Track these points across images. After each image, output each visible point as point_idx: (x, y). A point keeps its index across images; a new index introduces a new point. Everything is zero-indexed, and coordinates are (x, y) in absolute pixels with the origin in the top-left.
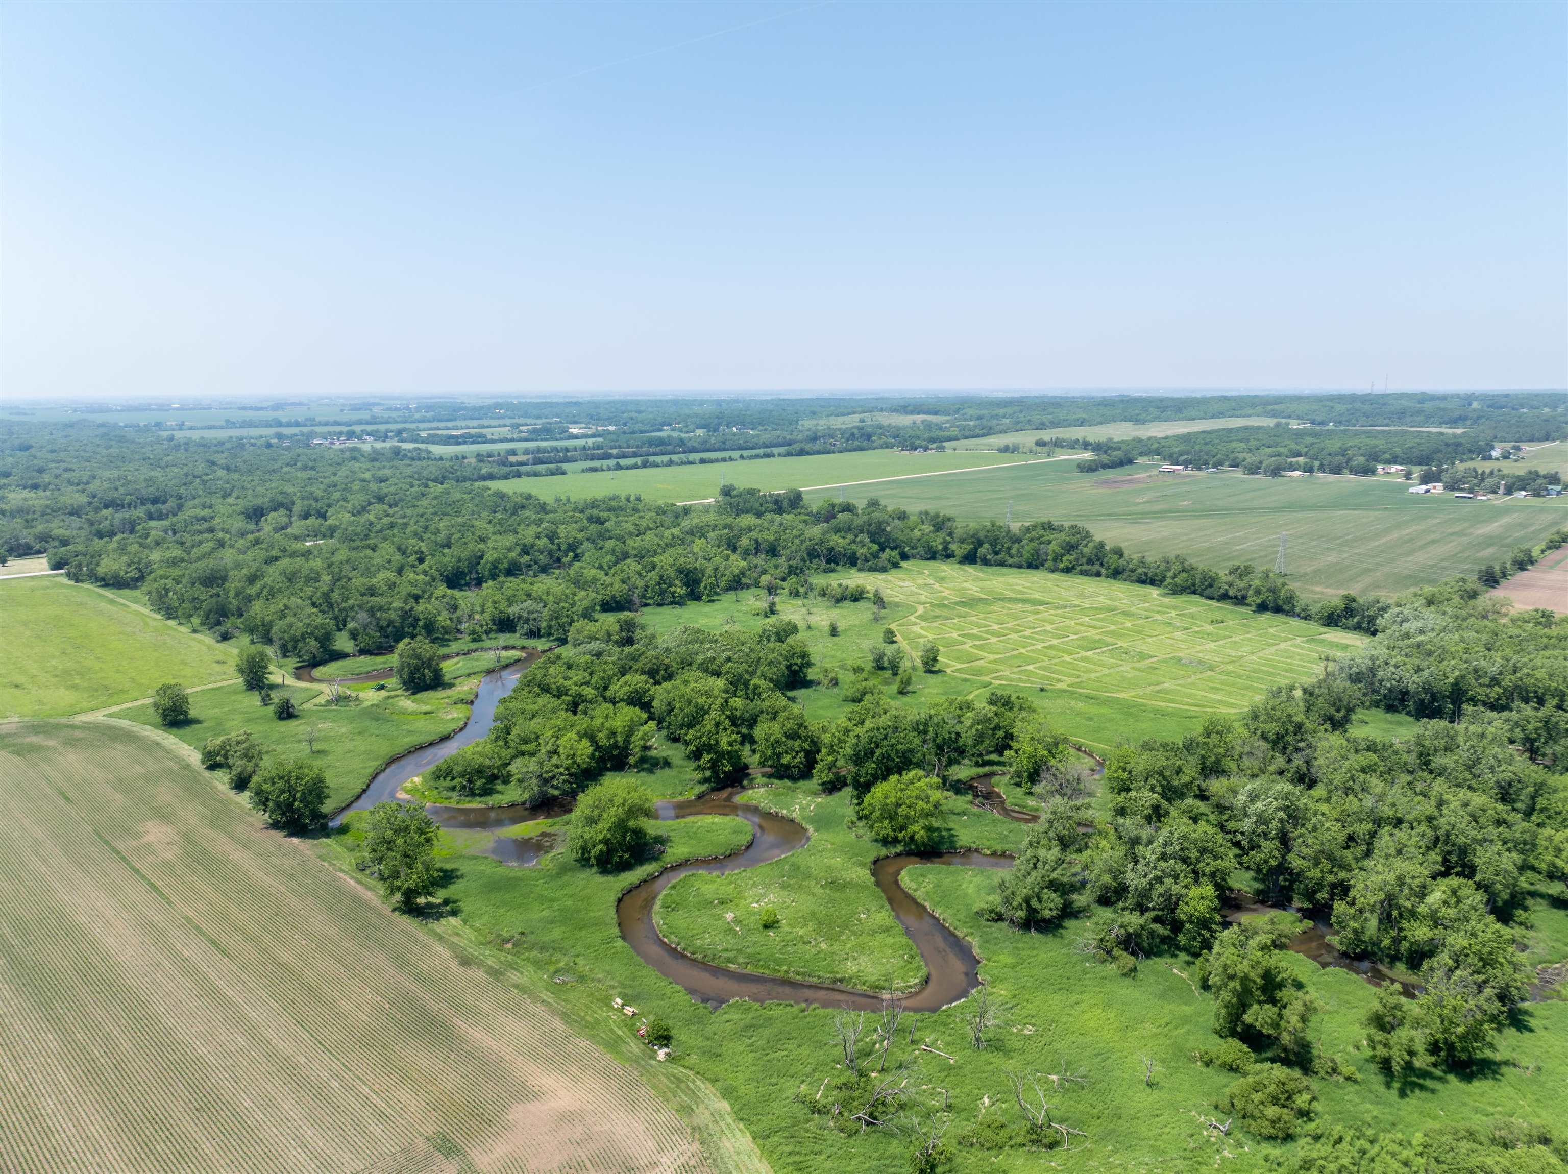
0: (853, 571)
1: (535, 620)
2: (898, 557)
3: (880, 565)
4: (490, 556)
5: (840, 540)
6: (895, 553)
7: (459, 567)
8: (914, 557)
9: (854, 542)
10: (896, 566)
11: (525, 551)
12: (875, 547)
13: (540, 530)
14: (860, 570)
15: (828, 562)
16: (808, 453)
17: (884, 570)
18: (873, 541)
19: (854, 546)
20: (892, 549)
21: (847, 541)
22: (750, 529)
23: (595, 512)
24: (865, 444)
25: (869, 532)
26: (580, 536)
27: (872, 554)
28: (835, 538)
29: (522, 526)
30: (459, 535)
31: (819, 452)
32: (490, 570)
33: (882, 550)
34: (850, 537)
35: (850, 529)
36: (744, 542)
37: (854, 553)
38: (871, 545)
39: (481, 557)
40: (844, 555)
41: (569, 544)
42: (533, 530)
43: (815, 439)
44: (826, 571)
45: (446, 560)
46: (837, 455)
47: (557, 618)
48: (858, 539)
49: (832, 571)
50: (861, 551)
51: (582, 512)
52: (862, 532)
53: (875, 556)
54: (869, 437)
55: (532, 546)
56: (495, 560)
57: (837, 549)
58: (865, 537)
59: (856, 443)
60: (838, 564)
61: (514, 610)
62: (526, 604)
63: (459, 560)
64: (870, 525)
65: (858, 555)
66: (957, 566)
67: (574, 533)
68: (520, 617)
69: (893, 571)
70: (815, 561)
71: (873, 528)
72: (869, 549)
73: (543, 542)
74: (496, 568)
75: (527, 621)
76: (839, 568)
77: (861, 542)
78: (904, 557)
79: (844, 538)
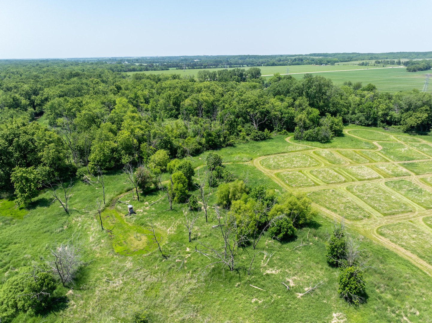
0: (289, 138)
2: (341, 124)
3: (322, 134)
5: (278, 103)
6: (338, 119)
8: (353, 122)
9: (292, 105)
10: (339, 134)
12: (316, 112)
14: (297, 138)
15: (261, 128)
16: (276, 65)
17: (325, 140)
18: (312, 105)
19: (292, 110)
20: (334, 114)
21: (285, 104)
22: (199, 91)
24: (300, 62)
25: (308, 95)
27: (312, 120)
28: (273, 100)
31: (281, 65)
33: (322, 114)
34: (288, 100)
35: (288, 92)
37: (292, 118)
38: (310, 109)
40: (280, 120)
43: (280, 61)
44: (257, 139)
46: (288, 66)
48: (297, 103)
49: (264, 139)
50: (300, 116)
52: (301, 94)
53: (316, 122)
54: (302, 60)
57: (273, 113)
58: (303, 100)
59: (296, 62)
60: (271, 129)
64: (309, 88)
65: (296, 120)
66: (406, 136)
69: (336, 141)
70: (247, 125)
71: (313, 90)
72: (309, 113)
76: (273, 134)
77: (300, 105)
78: (345, 122)
79: (282, 100)
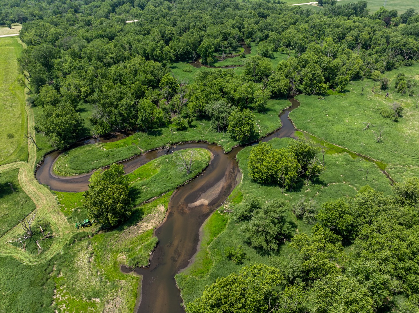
1: (223, 119)
4: (206, 42)
7: (187, 49)
11: (225, 38)
13: (234, 22)
23: (261, 10)
26: (255, 27)
29: (226, 19)
30: (193, 23)
32: (204, 52)
36: (349, 38)
39: (200, 42)
41: (249, 32)
42: (231, 22)
45: (180, 44)
47: (240, 125)
51: (255, 9)
55: (229, 34)
56: (207, 46)
61: (209, 108)
62: (218, 104)
63: (188, 45)
67: (252, 26)
68: (213, 115)
73: (235, 32)
74: (207, 51)
75: (218, 118)
